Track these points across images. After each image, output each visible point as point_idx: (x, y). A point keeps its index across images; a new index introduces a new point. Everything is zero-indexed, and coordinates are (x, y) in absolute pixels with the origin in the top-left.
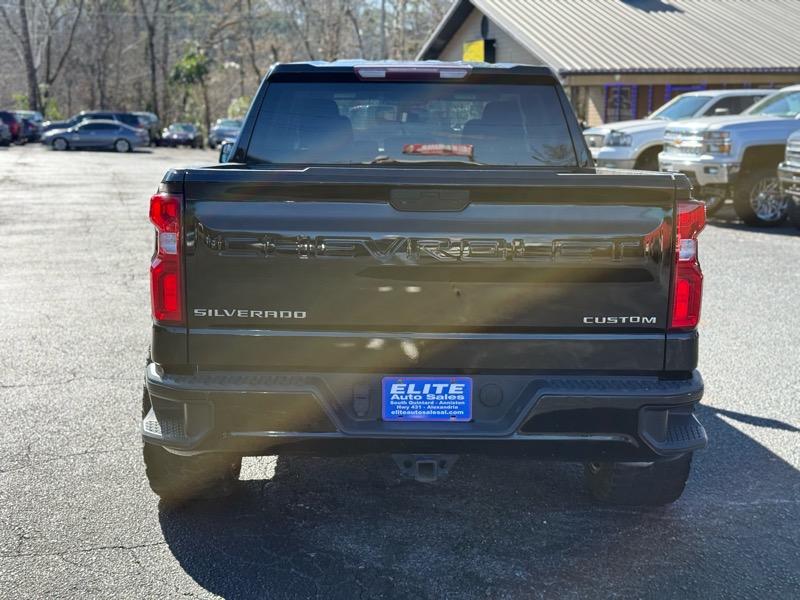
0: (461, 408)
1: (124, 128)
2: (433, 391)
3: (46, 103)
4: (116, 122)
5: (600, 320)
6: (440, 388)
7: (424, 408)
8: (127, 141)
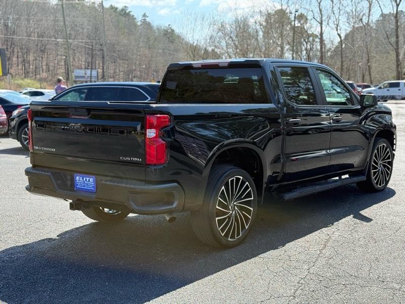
5: (125, 158)
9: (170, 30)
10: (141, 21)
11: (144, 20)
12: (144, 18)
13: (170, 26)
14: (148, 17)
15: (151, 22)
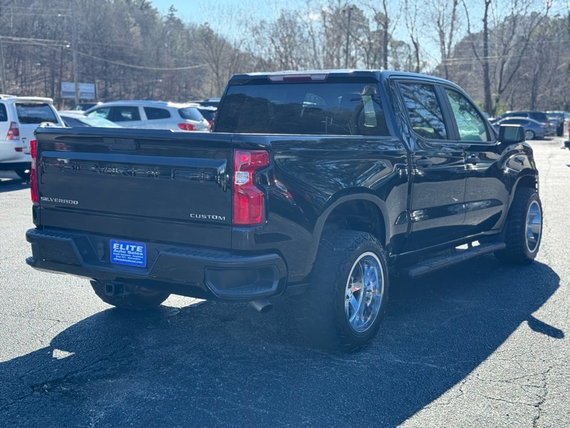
0: (142, 260)
1: (532, 122)
2: (130, 248)
3: (496, 107)
4: (528, 118)
5: (198, 216)
6: (133, 247)
7: (127, 258)
8: (533, 131)
9: (207, 31)
10: (168, 17)
11: (172, 15)
12: (170, 13)
13: (207, 25)
14: (176, 11)
15: (181, 19)
